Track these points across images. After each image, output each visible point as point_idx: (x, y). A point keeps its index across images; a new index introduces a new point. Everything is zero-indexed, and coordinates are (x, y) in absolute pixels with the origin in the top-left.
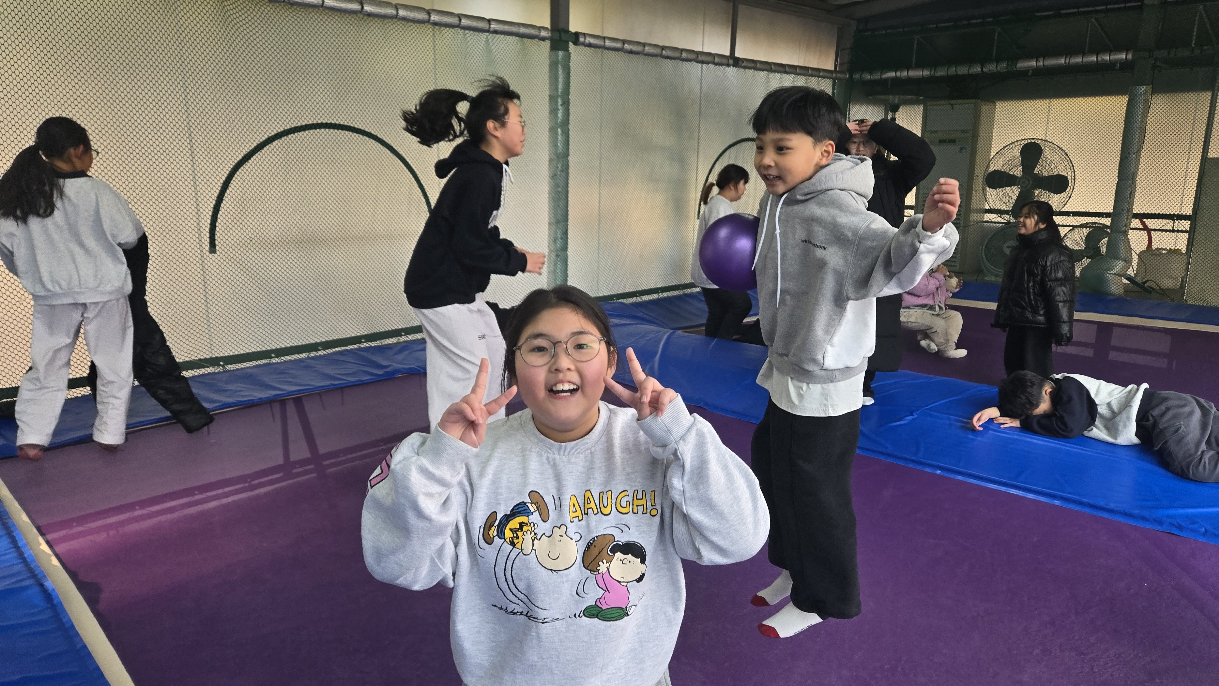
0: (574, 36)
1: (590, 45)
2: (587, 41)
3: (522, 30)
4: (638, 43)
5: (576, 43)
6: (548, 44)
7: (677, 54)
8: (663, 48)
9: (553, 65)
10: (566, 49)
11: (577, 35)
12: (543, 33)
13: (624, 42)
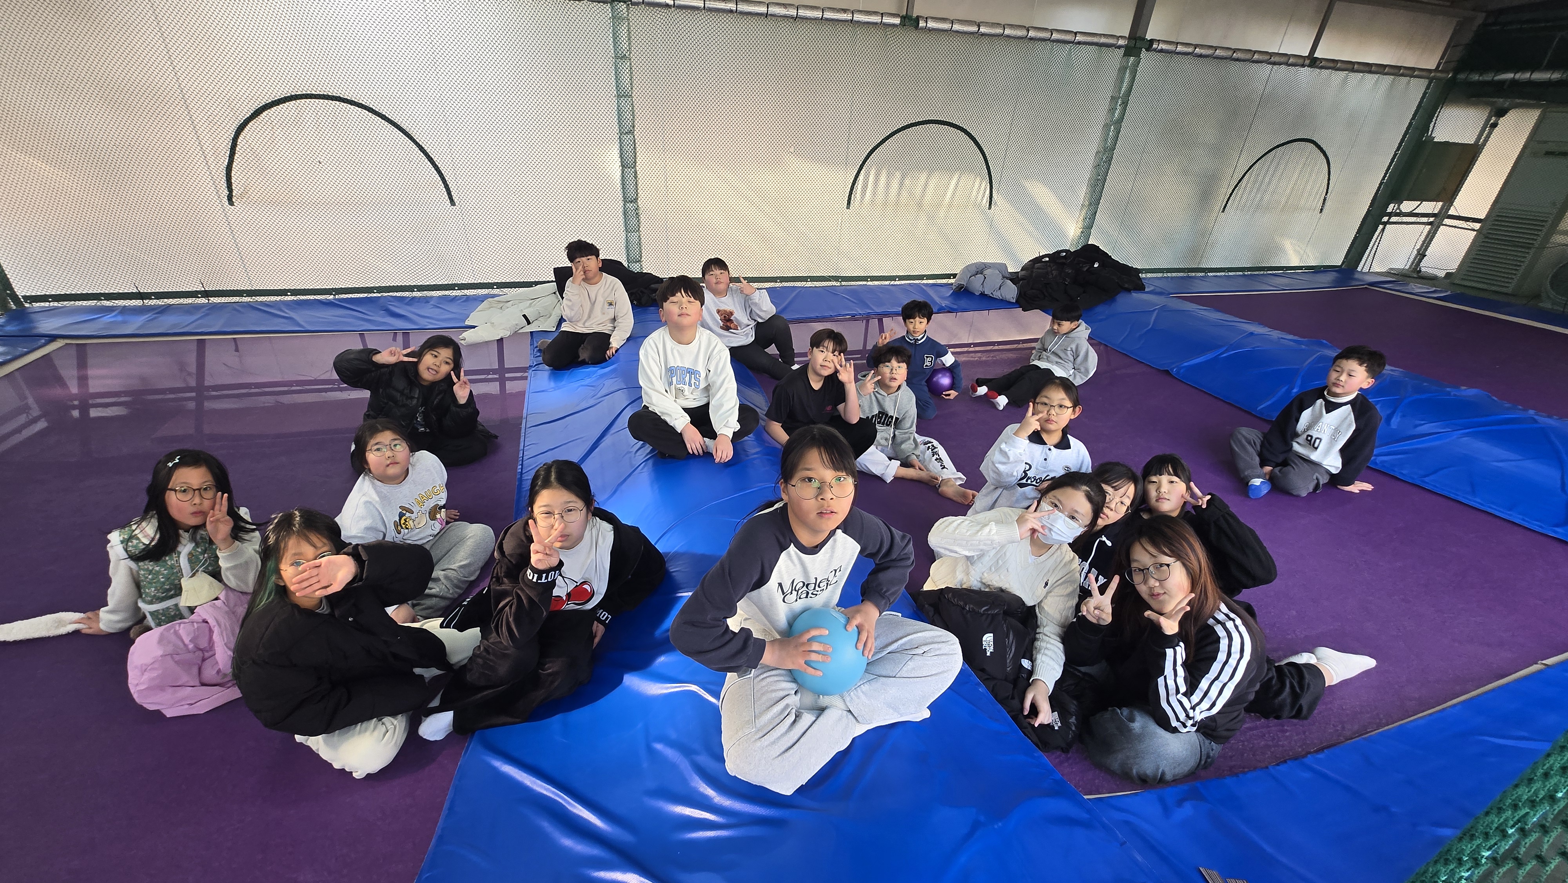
0: (1149, 43)
1: (1162, 51)
2: (1159, 48)
3: (1103, 40)
4: (1210, 47)
5: (1149, 49)
6: (1122, 50)
7: (1248, 56)
8: (1235, 51)
9: (1122, 70)
10: (1138, 55)
11: (1152, 41)
12: (1121, 42)
13: (1196, 46)
